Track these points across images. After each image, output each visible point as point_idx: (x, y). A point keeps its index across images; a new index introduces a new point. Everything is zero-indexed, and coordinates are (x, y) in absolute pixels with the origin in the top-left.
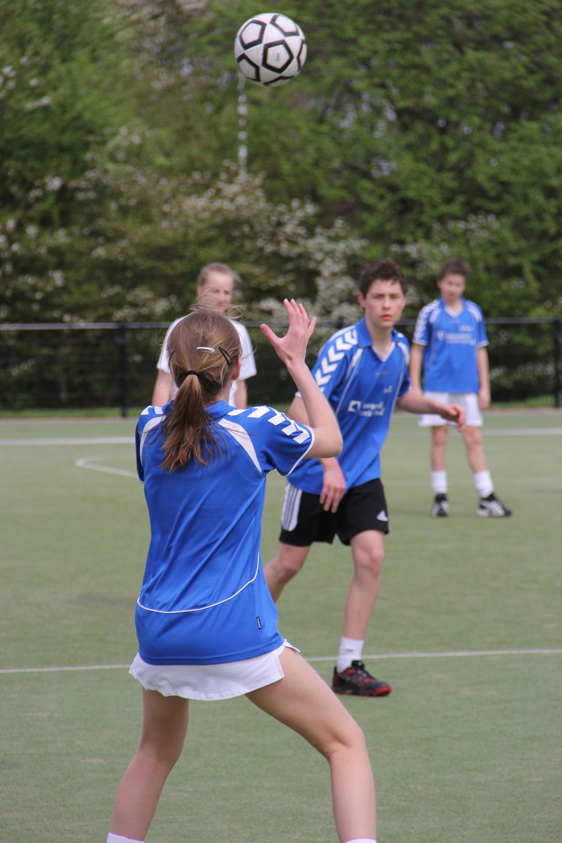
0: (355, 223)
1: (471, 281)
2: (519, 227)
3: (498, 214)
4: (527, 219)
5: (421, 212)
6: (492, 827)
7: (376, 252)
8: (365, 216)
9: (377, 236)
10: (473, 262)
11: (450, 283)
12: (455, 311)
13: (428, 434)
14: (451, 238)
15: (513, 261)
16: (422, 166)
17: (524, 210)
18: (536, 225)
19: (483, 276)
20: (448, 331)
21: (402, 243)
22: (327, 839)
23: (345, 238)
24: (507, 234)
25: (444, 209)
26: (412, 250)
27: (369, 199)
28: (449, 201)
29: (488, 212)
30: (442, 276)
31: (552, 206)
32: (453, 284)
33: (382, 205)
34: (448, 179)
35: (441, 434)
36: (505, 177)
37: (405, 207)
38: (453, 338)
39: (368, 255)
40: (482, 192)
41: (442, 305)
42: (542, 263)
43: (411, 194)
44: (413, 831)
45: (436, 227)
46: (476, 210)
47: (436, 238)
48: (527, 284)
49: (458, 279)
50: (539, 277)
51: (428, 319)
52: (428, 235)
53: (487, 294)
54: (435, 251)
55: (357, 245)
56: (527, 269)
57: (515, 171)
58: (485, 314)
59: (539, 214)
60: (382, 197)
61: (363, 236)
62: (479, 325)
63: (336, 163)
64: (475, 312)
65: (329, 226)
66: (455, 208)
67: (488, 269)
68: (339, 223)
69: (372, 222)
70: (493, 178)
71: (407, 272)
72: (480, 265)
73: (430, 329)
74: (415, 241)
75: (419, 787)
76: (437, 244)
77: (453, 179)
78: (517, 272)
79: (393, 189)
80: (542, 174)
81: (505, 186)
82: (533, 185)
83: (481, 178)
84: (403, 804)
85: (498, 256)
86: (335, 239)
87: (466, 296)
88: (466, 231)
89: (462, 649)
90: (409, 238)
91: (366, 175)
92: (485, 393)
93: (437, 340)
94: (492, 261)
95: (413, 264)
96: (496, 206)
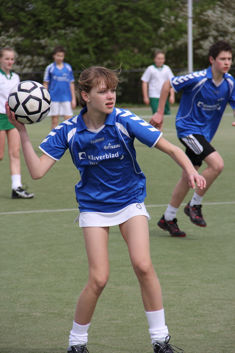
0: (18, 31)
1: (67, 55)
2: (87, 32)
3: (79, 27)
4: (90, 29)
5: (46, 26)
6: (76, 280)
7: (27, 42)
8: (22, 27)
9: (27, 36)
10: (68, 47)
11: (59, 56)
12: (60, 67)
13: (50, 119)
14: (59, 37)
15: (85, 47)
16: (46, 6)
17: (89, 25)
18: (94, 31)
19: (73, 53)
20: (58, 76)
21: (38, 39)
22: (7, 287)
23: (14, 36)
24: (82, 35)
25: (56, 24)
26: (43, 42)
27: (25, 20)
28: (58, 21)
29: (74, 26)
30: (54, 53)
31: (100, 23)
32: (60, 56)
33: (30, 22)
34: (57, 12)
35: (56, 119)
36: (81, 11)
37: (39, 23)
38: (60, 79)
39: (24, 44)
40: (71, 18)
41: (55, 65)
42: (97, 47)
43: (42, 18)
44: (43, 283)
45: (53, 32)
46: (69, 25)
47: (53, 37)
48: (91, 56)
49: (61, 54)
50: (95, 53)
51: (49, 71)
52: (49, 36)
53: (74, 61)
54: (52, 42)
55: (19, 39)
56: (91, 50)
57: (85, 9)
58: (73, 69)
59: (95, 27)
60: (29, 19)
61: (22, 36)
62: (71, 73)
63: (9, 5)
64: (69, 68)
65: (7, 31)
66: (60, 24)
67: (75, 50)
68: (11, 30)
69: (26, 30)
70: (76, 11)
71: (40, 51)
72: (71, 48)
73: (50, 75)
74: (44, 38)
75: (46, 265)
76: (53, 39)
77: (59, 12)
78: (86, 51)
79: (34, 16)
80: (96, 10)
81: (81, 14)
82: (92, 14)
83: (71, 11)
84: (39, 272)
85: (79, 44)
86: (10, 37)
87: (65, 61)
88: (65, 34)
89: (64, 208)
90: (41, 37)
91: (22, 10)
92: (74, 102)
93: (53, 80)
94: (76, 47)
95: (43, 48)
96: (77, 23)
